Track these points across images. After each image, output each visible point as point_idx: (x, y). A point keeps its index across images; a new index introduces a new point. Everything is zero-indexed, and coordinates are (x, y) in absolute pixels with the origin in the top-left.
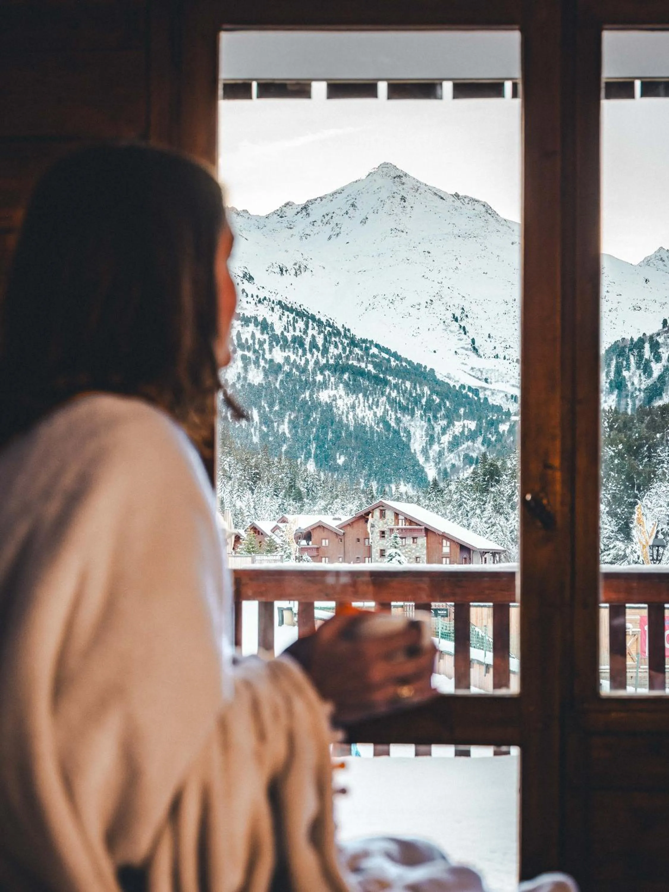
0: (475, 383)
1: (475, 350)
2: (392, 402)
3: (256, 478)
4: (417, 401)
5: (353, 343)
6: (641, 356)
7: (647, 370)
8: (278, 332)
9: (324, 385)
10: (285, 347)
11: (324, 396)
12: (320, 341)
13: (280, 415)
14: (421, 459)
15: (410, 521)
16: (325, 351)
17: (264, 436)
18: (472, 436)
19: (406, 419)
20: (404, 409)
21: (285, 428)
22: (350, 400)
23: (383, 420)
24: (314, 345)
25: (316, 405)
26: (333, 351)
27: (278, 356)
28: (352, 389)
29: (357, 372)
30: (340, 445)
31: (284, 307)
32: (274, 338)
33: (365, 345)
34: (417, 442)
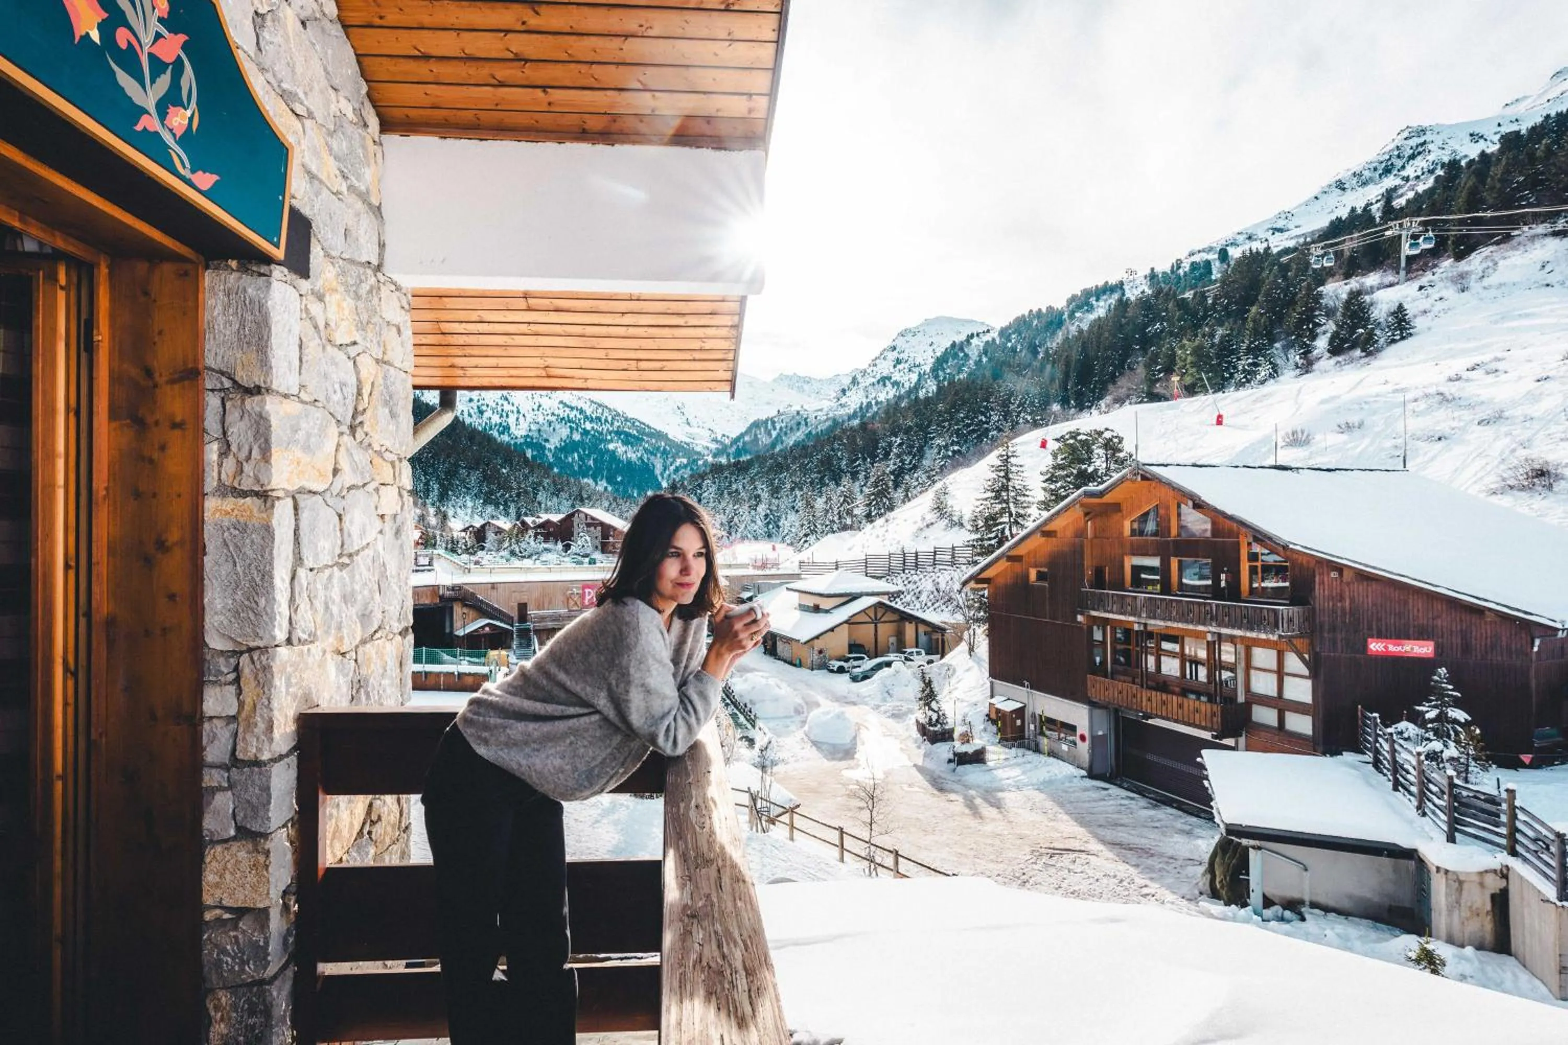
0: (688, 440)
1: (688, 424)
2: (645, 450)
3: (559, 491)
4: (658, 449)
5: (626, 420)
6: (766, 428)
7: (770, 434)
8: (588, 413)
9: (611, 441)
10: (592, 421)
11: (611, 447)
12: (610, 419)
13: (589, 456)
14: (660, 478)
15: (593, 518)
16: (612, 424)
17: (580, 467)
18: (685, 466)
19: (652, 458)
20: (652, 453)
21: (591, 463)
22: (624, 449)
23: (641, 458)
24: (606, 421)
25: (607, 451)
26: (616, 424)
27: (588, 426)
28: (625, 443)
29: (628, 435)
30: (619, 471)
31: (592, 402)
32: (586, 417)
33: (633, 421)
34: (658, 472)
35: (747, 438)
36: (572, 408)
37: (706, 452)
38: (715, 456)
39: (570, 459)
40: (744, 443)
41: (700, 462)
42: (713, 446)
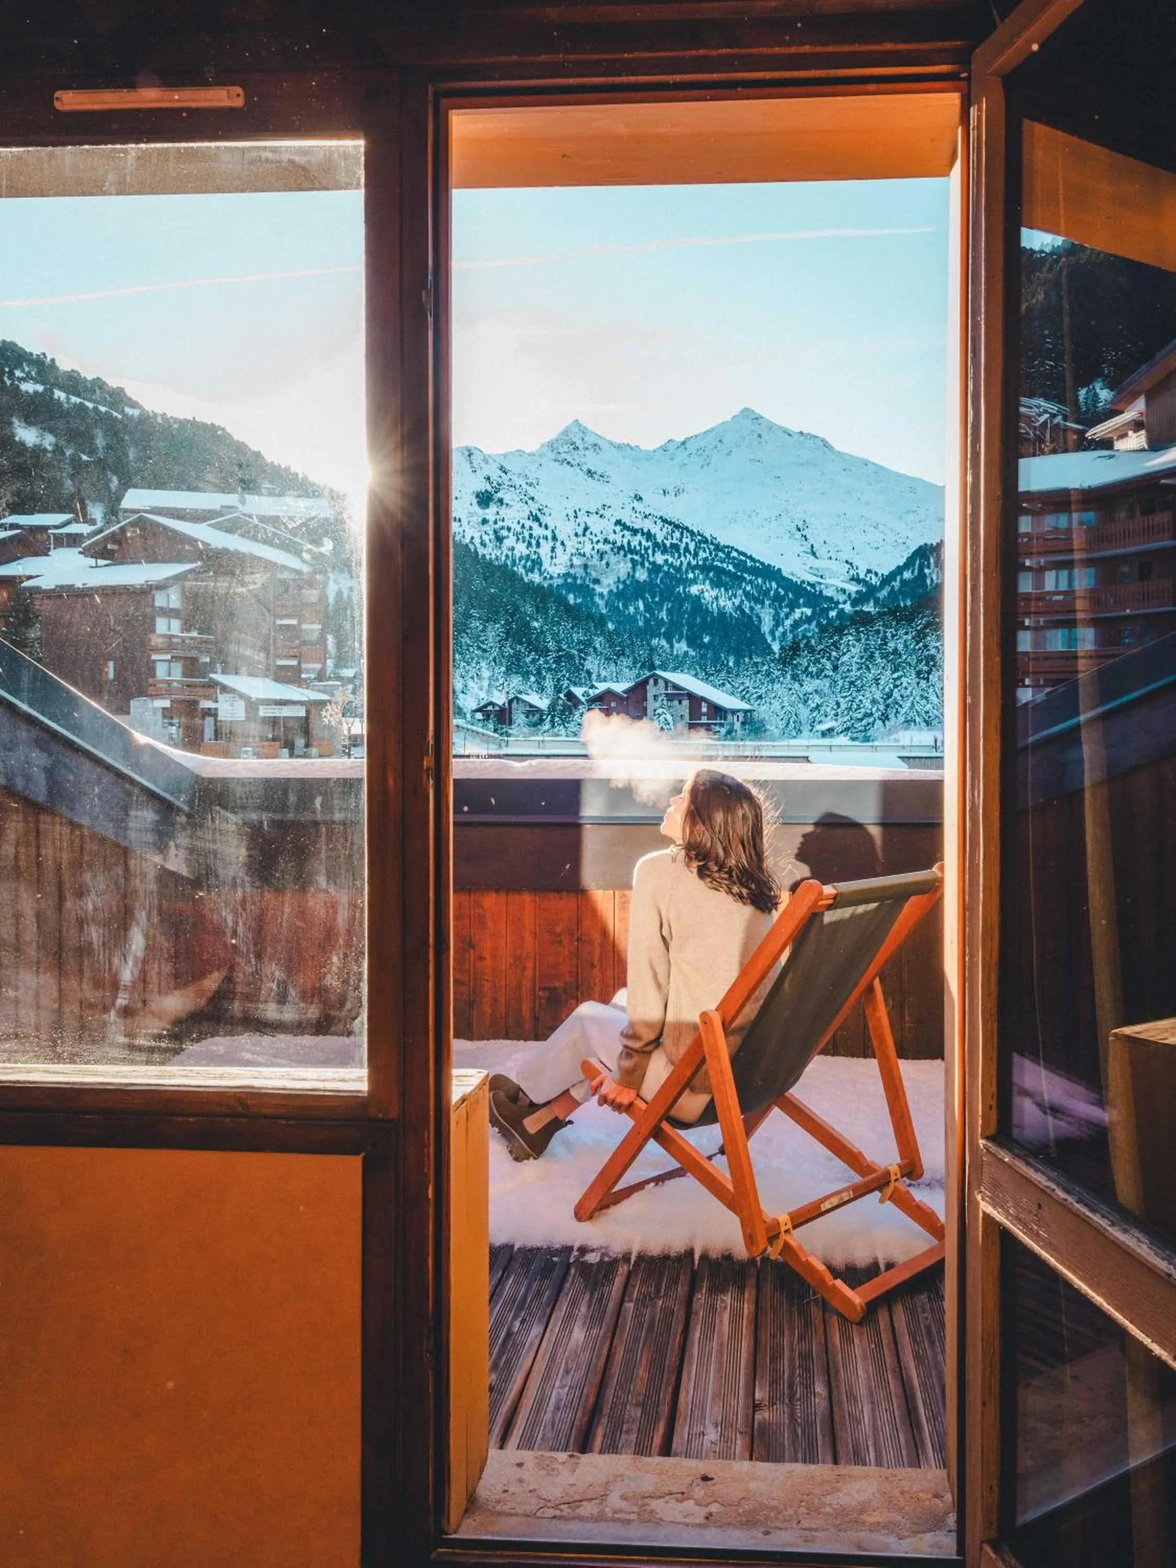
0: (813, 579)
1: (814, 554)
2: (746, 594)
4: (766, 593)
5: (718, 548)
8: (659, 540)
9: (694, 581)
10: (664, 552)
11: (694, 590)
12: (692, 547)
13: (660, 604)
14: (769, 639)
15: (676, 687)
16: (696, 555)
17: (647, 621)
18: (809, 620)
19: (758, 607)
20: (756, 600)
21: (663, 615)
22: (714, 593)
23: (740, 608)
24: (687, 549)
25: (689, 596)
26: (702, 555)
27: (659, 559)
28: (716, 584)
29: (720, 571)
30: (706, 627)
31: (665, 521)
32: (656, 545)
33: (727, 550)
34: (766, 625)
35: (907, 575)
36: (634, 532)
37: (842, 598)
38: (855, 603)
39: (632, 610)
40: (903, 582)
41: (833, 614)
42: (853, 588)
